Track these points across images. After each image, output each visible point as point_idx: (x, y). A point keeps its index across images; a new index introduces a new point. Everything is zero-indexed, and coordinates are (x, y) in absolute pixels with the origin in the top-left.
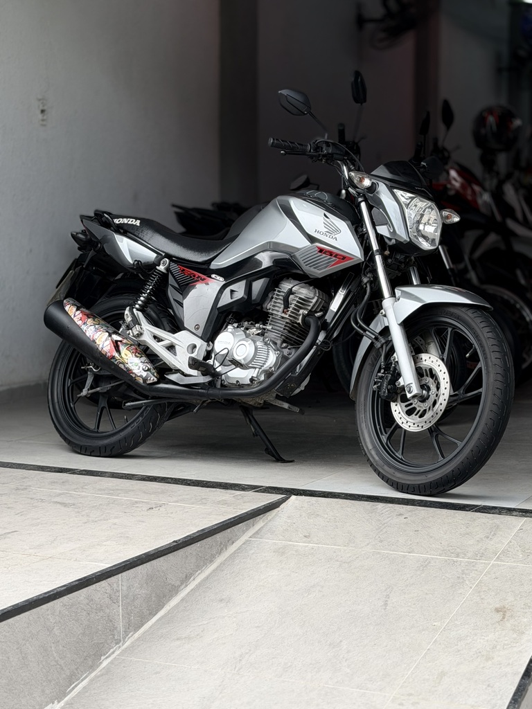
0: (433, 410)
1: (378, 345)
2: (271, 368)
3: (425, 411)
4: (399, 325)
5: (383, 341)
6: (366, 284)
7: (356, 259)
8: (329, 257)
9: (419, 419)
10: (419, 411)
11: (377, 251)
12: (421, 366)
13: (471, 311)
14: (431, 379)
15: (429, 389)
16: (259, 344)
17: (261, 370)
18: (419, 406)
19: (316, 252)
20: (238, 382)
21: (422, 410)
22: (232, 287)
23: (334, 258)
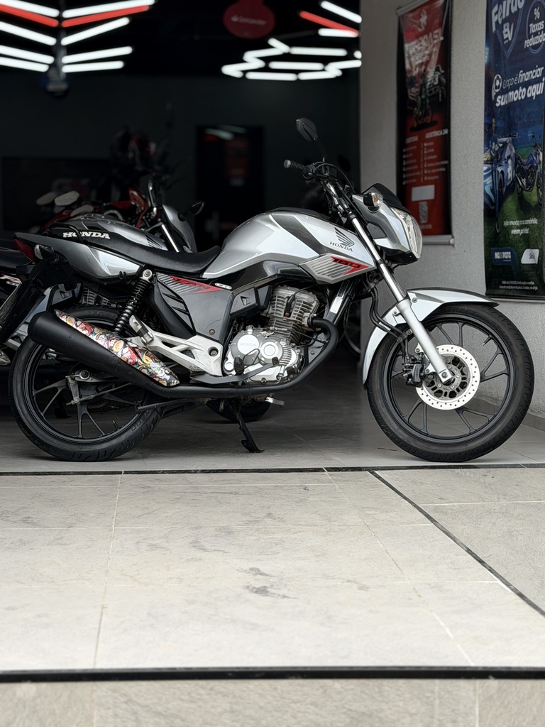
2: (294, 365)
3: (454, 392)
5: (405, 337)
7: (370, 267)
8: (344, 266)
9: (450, 399)
10: (446, 392)
17: (286, 367)
20: (264, 379)
21: (450, 392)
22: (242, 295)
23: (349, 267)
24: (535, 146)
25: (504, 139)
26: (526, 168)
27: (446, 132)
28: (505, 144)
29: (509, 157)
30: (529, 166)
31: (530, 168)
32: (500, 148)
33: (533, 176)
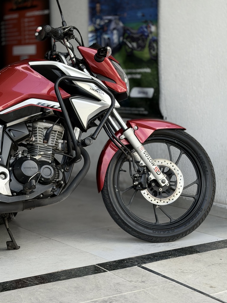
24: (146, 22)
25: (110, 17)
26: (136, 36)
27: (46, 12)
28: (110, 21)
29: (114, 29)
30: (140, 34)
31: (141, 36)
32: (106, 23)
33: (144, 41)
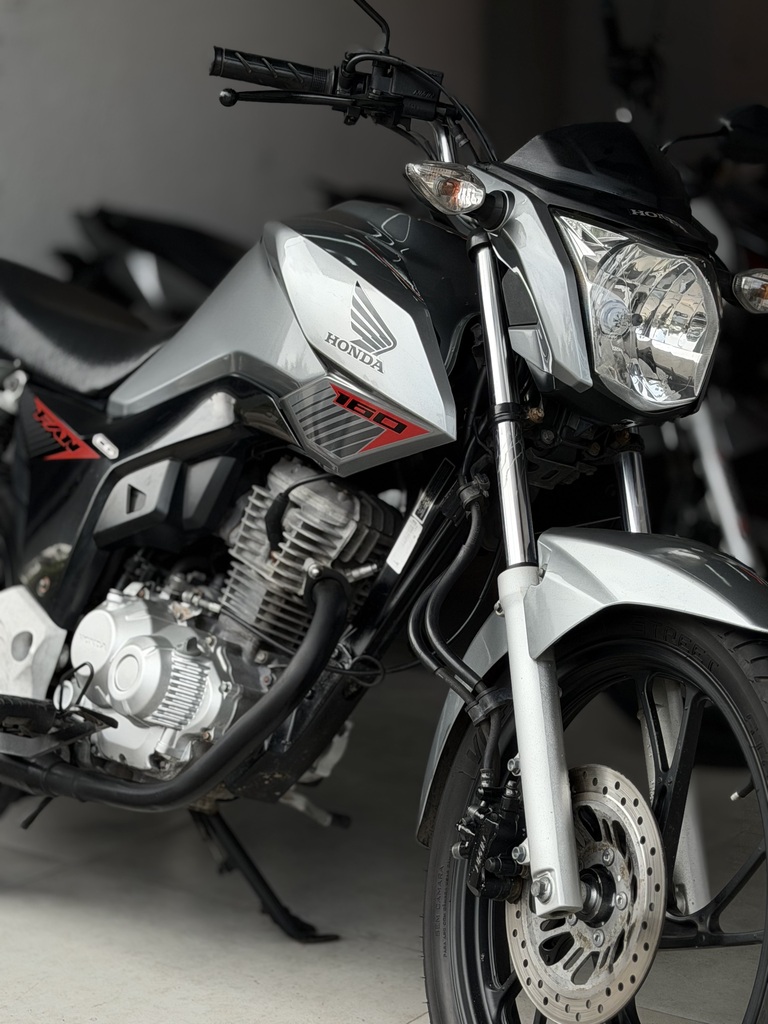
0: (611, 969)
1: (478, 713)
2: (206, 730)
3: (595, 955)
4: (538, 660)
5: (491, 705)
6: (469, 506)
7: (431, 433)
8: (363, 419)
9: (572, 986)
10: (580, 951)
11: (505, 406)
12: (593, 806)
13: (751, 652)
14: (618, 854)
15: (608, 888)
16: (178, 659)
17: (179, 734)
18: (581, 936)
19: (331, 401)
20: (122, 757)
21: (586, 953)
22: (132, 479)
23: (376, 425)
